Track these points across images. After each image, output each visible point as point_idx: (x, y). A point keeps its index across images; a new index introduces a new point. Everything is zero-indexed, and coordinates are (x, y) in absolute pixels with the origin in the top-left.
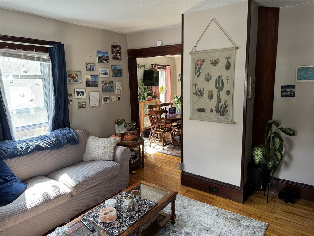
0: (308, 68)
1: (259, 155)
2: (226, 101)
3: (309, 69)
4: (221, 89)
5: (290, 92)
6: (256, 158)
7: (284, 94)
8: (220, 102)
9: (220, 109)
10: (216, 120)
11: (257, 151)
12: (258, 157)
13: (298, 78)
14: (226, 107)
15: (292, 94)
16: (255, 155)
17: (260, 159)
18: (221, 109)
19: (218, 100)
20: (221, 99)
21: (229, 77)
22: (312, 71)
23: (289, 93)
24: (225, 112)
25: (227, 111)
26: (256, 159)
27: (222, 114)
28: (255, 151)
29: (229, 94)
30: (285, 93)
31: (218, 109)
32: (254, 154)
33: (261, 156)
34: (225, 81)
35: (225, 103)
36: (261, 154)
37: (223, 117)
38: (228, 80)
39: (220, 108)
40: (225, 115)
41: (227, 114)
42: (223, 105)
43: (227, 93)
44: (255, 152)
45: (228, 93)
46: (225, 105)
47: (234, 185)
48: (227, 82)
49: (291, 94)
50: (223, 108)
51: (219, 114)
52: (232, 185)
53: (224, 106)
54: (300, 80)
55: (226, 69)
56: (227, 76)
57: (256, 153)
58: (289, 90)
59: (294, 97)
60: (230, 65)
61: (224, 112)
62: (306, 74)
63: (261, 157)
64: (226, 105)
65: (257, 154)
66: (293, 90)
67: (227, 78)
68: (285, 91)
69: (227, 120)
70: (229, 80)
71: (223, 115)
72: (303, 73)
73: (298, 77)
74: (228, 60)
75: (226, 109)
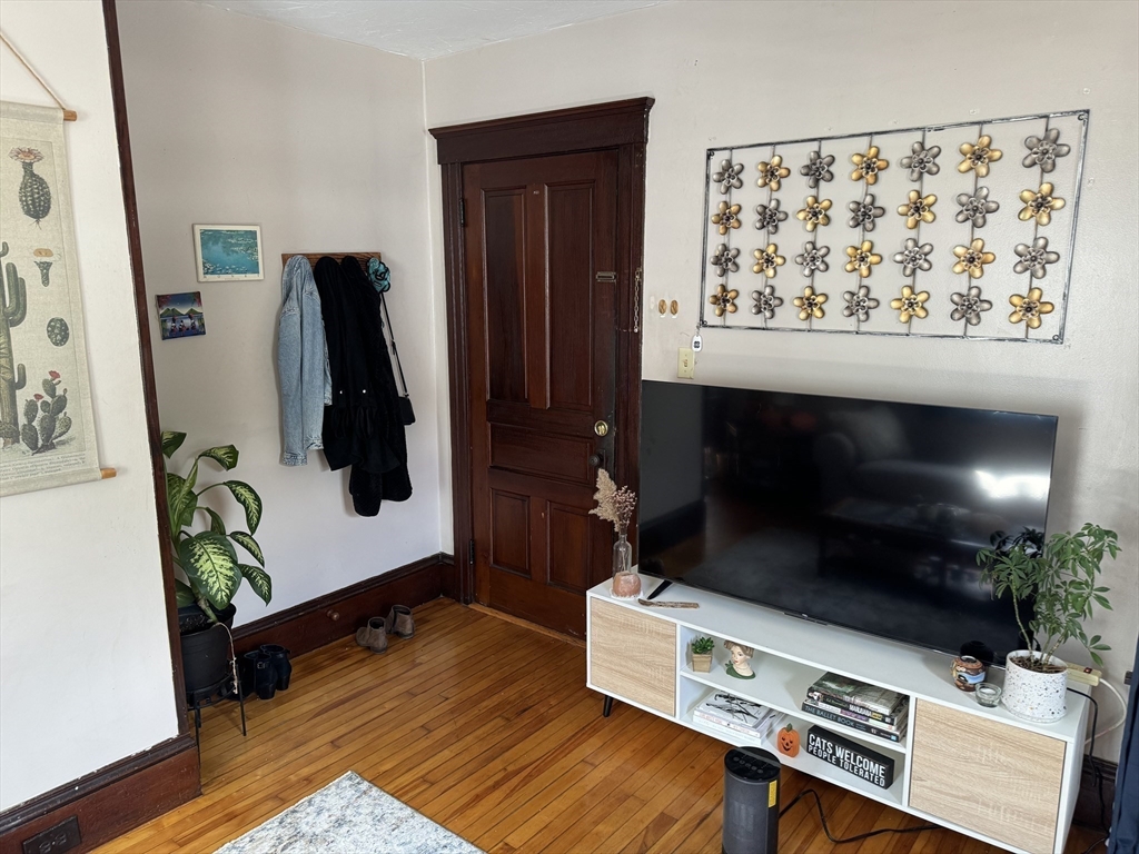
0: (232, 234)
1: (223, 570)
2: (52, 373)
3: (231, 237)
4: (13, 314)
5: (190, 317)
6: (217, 586)
7: (169, 325)
8: (22, 384)
9: (22, 420)
10: (15, 484)
11: (205, 557)
12: (221, 577)
13: (204, 267)
14: (61, 403)
15: (197, 323)
16: (205, 577)
17: (230, 583)
18: (31, 419)
19: (8, 376)
20: (22, 369)
21: (48, 253)
22: (241, 245)
23: (188, 322)
24: (58, 431)
25: (68, 424)
26: (218, 591)
27: (40, 443)
28: (197, 561)
29: (65, 338)
30: (174, 321)
31: (16, 424)
32: (203, 573)
33: (231, 569)
34: (29, 274)
35: (50, 387)
36: (223, 563)
37: (48, 456)
38: (45, 268)
39: (26, 414)
40: (63, 443)
41: (72, 439)
42: (38, 397)
43: (51, 332)
44: (198, 565)
45: (59, 332)
46: (53, 395)
47: (148, 747)
48: (46, 280)
49: (193, 327)
50: (40, 414)
51: (23, 446)
52: (144, 754)
53: (49, 399)
54: (213, 273)
55: (28, 213)
56: (37, 246)
57: (204, 566)
58: (184, 311)
59: (204, 333)
60: (48, 193)
61: (49, 431)
62: (228, 254)
63: (230, 573)
64: (59, 392)
65: (211, 568)
66: (198, 310)
67: (39, 259)
68: (174, 316)
69: (77, 468)
70: (52, 270)
71: (49, 446)
72: (217, 249)
73: (204, 263)
74: (31, 164)
75: (61, 415)
